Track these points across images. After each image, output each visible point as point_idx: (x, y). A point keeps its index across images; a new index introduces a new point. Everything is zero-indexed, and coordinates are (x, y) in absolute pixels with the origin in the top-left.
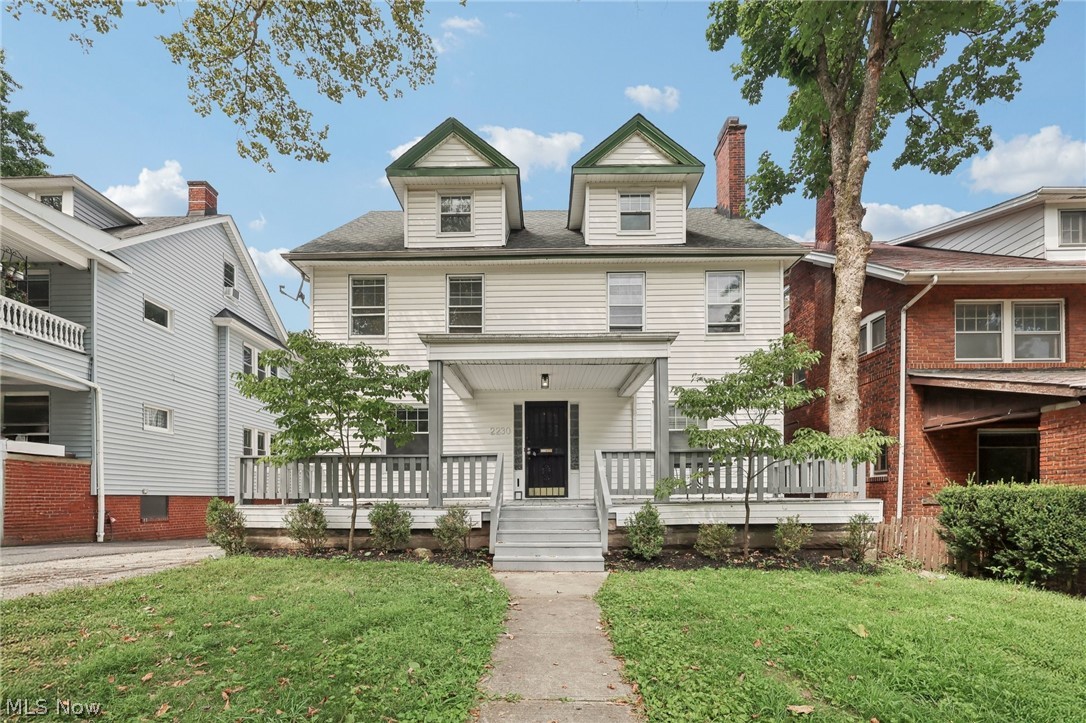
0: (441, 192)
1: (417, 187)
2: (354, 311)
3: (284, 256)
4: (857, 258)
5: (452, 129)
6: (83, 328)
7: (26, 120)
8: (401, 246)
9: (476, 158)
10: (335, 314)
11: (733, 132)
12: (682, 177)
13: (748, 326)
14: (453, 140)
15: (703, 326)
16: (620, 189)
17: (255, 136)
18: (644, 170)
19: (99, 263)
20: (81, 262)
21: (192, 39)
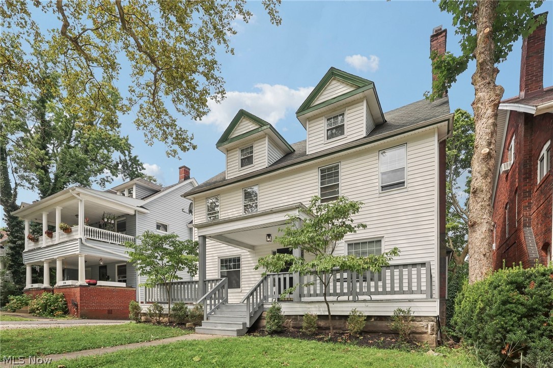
0: (240, 147)
1: (231, 148)
2: (208, 215)
3: (182, 196)
4: (487, 110)
5: (242, 115)
6: (133, 237)
7: (137, 159)
8: (224, 179)
9: (253, 125)
10: (202, 217)
11: (435, 38)
12: (361, 95)
13: (409, 181)
14: (244, 120)
15: (377, 188)
16: (326, 116)
17: (171, 147)
18: (335, 100)
19: (138, 212)
20: (132, 212)
21: (142, 118)
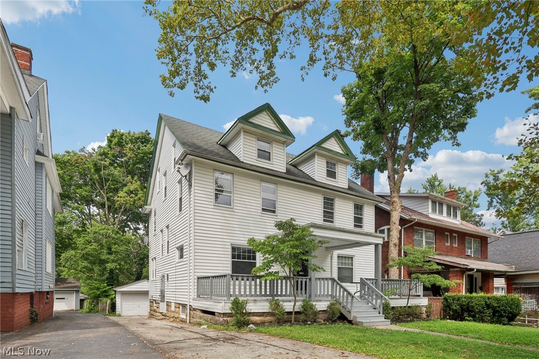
1: (248, 131)
2: (216, 190)
5: (267, 108)
9: (274, 126)
10: (206, 190)
12: (348, 161)
13: (365, 227)
14: (265, 113)
16: (327, 159)
